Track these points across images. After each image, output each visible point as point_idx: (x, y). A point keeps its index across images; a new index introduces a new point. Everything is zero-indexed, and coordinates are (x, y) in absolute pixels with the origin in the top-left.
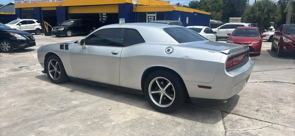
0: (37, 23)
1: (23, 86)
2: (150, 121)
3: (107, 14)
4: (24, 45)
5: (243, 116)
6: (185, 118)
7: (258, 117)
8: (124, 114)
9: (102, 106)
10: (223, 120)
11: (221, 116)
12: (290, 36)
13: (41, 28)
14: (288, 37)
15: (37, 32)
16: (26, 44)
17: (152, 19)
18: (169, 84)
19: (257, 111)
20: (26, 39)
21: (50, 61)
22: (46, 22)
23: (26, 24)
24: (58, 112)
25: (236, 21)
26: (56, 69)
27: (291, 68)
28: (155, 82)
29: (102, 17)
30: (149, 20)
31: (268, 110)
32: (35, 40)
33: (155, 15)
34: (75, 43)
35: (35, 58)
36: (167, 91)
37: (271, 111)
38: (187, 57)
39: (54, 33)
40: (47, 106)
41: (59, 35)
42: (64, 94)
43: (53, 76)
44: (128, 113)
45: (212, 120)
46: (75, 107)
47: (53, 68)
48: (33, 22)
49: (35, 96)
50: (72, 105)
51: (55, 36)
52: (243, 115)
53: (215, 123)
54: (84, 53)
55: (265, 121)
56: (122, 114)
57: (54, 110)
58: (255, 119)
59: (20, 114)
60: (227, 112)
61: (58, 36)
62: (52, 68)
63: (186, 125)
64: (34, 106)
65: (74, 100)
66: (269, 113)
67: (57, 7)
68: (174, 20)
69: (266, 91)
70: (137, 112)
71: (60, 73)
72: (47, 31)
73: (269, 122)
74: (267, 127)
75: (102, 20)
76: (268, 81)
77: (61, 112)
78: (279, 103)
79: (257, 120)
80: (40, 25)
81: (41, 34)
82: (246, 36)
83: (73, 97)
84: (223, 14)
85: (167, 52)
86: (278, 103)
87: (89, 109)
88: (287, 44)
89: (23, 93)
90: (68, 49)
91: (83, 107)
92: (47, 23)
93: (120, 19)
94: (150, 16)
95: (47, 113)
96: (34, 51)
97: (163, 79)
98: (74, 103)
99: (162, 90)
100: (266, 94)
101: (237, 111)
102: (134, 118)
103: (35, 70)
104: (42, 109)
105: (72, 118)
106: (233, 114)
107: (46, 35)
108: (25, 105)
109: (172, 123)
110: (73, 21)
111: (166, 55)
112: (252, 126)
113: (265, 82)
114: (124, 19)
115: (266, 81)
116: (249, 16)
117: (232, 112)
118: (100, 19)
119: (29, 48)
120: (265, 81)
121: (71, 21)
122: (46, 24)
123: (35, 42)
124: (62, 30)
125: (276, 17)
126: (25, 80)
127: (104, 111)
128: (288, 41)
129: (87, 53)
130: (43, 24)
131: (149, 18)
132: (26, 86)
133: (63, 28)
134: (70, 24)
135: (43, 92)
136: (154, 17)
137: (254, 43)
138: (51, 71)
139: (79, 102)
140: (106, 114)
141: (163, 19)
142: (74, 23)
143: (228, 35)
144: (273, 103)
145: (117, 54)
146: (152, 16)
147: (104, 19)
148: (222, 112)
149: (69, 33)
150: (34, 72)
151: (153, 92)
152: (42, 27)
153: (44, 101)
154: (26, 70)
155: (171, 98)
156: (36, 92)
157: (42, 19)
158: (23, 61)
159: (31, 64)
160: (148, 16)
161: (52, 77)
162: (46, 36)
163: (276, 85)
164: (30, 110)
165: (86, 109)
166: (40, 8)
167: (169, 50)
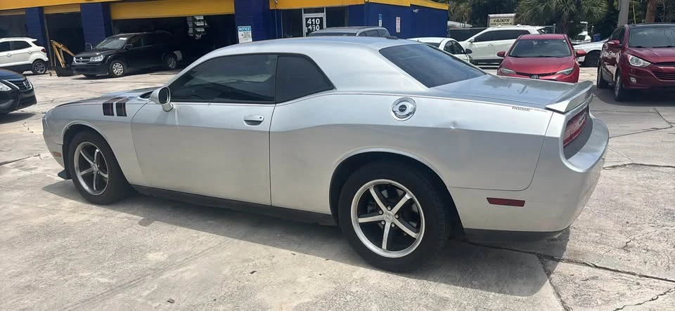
0: (35, 48)
1: (12, 217)
2: (365, 301)
3: (207, 18)
4: (6, 104)
5: (596, 267)
6: (454, 282)
7: (634, 266)
8: (293, 282)
9: (229, 263)
10: (551, 283)
11: (542, 270)
12: (644, 52)
13: (46, 59)
14: (641, 55)
15: (37, 67)
16: (12, 101)
17: (316, 25)
18: (407, 197)
19: (626, 248)
20: (10, 89)
21: (79, 147)
22: (56, 44)
23: (9, 50)
24: (112, 290)
25: (503, 21)
26: (95, 167)
27: (657, 129)
28: (367, 193)
29: (195, 26)
30: (310, 27)
31: (650, 245)
32: (33, 89)
33: (323, 15)
34: (143, 96)
35: (37, 136)
36: (402, 214)
37: (660, 247)
38: (454, 124)
39: (80, 70)
40: (81, 274)
41: (93, 72)
42: (123, 234)
43: (90, 186)
44: (302, 279)
45: (524, 284)
46: (158, 270)
47: (88, 166)
48: (26, 45)
49: (46, 246)
50: (149, 266)
51: (82, 76)
52: (597, 264)
53: (534, 291)
54: (169, 121)
55: (655, 276)
56: (285, 282)
57: (101, 284)
58: (628, 273)
59: (10, 302)
60: (552, 258)
61: (89, 77)
62: (84, 165)
63: (461, 304)
64: (46, 275)
65: (151, 250)
66: (657, 253)
67: (82, 5)
68: (368, 25)
69: (627, 193)
70: (324, 274)
71: (106, 176)
72: (63, 66)
73: (666, 280)
74: (665, 293)
75: (195, 32)
76: (620, 164)
77: (122, 287)
78: (670, 224)
79: (634, 274)
80: (43, 50)
81: (47, 72)
82: (541, 56)
83: (149, 241)
84: (473, 6)
85: (398, 113)
86: (667, 223)
87: (195, 274)
88: (638, 72)
89: (13, 238)
90: (126, 115)
91: (181, 270)
92: (59, 46)
93: (240, 29)
94: (312, 19)
95: (83, 294)
96: (33, 117)
97: (390, 184)
98: (154, 257)
99: (386, 213)
100: (628, 199)
101: (577, 253)
102: (322, 292)
103: (40, 170)
104: (70, 282)
105: (154, 305)
106: (569, 261)
107: (59, 75)
108: (19, 275)
109: (424, 300)
110: (125, 39)
111: (395, 121)
112: (628, 293)
113: (614, 167)
114: (249, 27)
115: (615, 164)
116: (535, 10)
117: (565, 256)
118: (191, 31)
119: (19, 111)
120: (611, 165)
121: (121, 39)
122: (58, 49)
123: (34, 96)
124: (100, 60)
125: (595, 9)
126: (16, 199)
127: (236, 276)
128: (640, 63)
129: (177, 124)
130: (49, 47)
131: (309, 22)
132: (20, 217)
133: (102, 56)
134: (119, 47)
135: (65, 230)
136: (321, 19)
137: (563, 73)
138: (84, 172)
139: (166, 256)
140: (244, 287)
141: (341, 24)
142: (128, 41)
143: (499, 55)
144: (654, 225)
145: (261, 122)
146: (316, 18)
147: (198, 30)
148: (540, 257)
149: (118, 68)
150: (36, 175)
151: (362, 220)
152: (48, 56)
153: (70, 260)
154: (17, 170)
155: (413, 234)
156: (49, 232)
157: (47, 34)
158: (6, 145)
159: (30, 154)
160: (307, 19)
161: (86, 188)
162: (61, 78)
163: (641, 173)
164: (35, 289)
165: (189, 273)
166: (41, 9)
167: (403, 108)
